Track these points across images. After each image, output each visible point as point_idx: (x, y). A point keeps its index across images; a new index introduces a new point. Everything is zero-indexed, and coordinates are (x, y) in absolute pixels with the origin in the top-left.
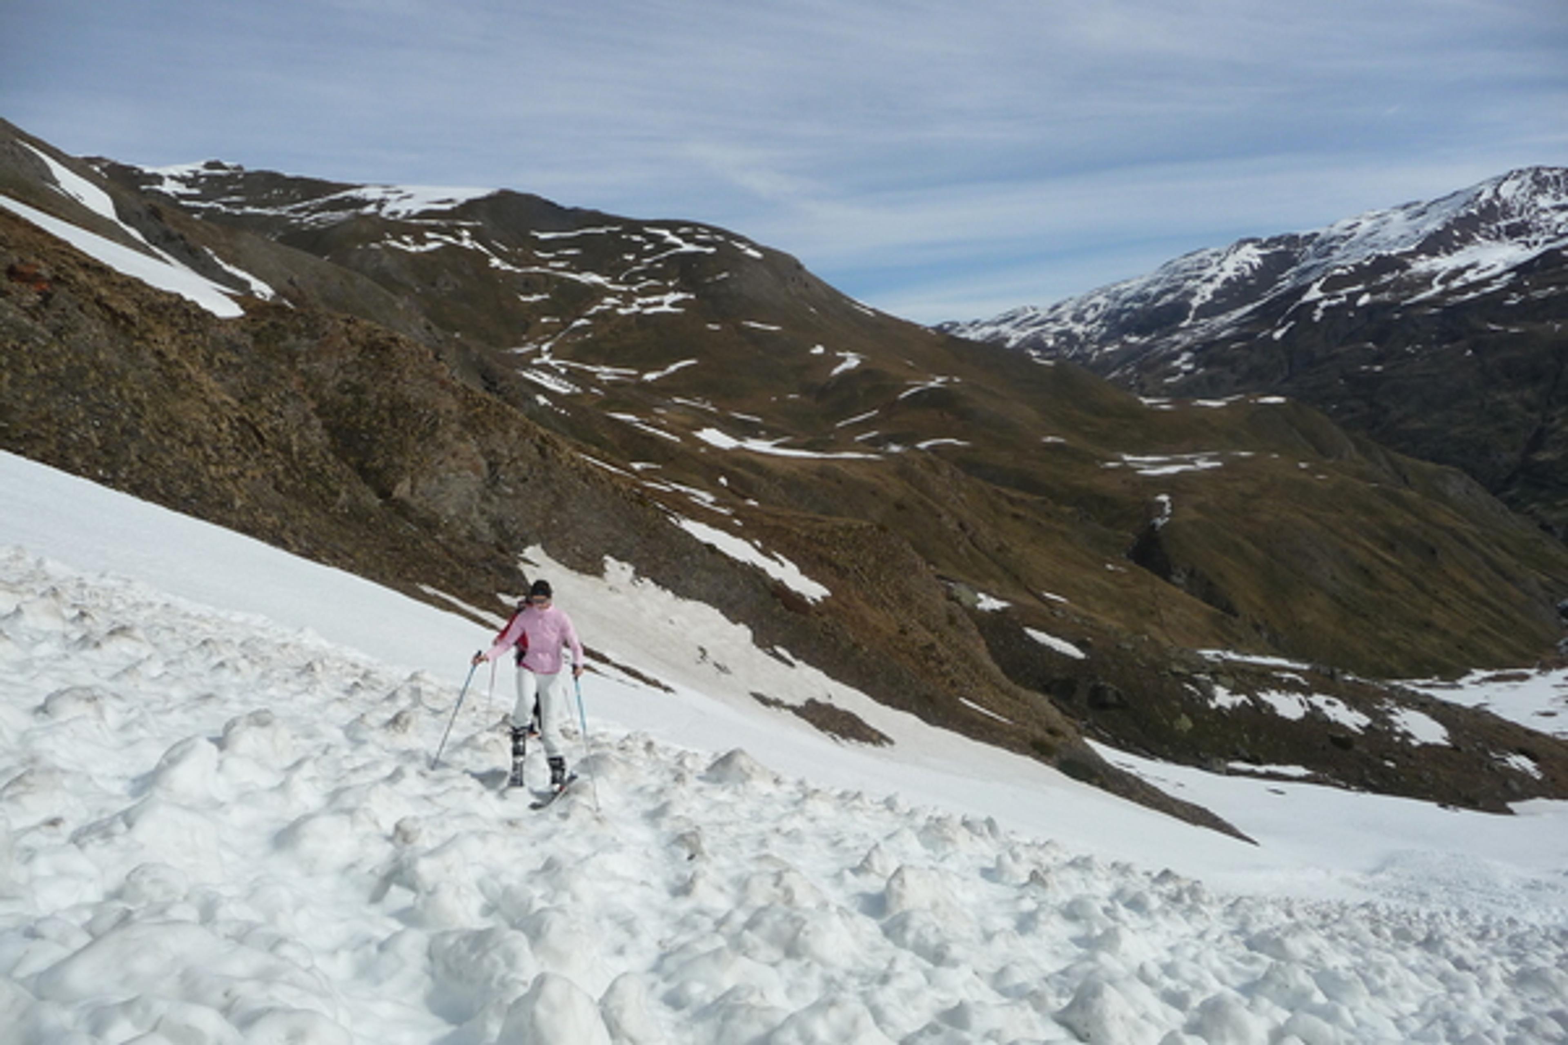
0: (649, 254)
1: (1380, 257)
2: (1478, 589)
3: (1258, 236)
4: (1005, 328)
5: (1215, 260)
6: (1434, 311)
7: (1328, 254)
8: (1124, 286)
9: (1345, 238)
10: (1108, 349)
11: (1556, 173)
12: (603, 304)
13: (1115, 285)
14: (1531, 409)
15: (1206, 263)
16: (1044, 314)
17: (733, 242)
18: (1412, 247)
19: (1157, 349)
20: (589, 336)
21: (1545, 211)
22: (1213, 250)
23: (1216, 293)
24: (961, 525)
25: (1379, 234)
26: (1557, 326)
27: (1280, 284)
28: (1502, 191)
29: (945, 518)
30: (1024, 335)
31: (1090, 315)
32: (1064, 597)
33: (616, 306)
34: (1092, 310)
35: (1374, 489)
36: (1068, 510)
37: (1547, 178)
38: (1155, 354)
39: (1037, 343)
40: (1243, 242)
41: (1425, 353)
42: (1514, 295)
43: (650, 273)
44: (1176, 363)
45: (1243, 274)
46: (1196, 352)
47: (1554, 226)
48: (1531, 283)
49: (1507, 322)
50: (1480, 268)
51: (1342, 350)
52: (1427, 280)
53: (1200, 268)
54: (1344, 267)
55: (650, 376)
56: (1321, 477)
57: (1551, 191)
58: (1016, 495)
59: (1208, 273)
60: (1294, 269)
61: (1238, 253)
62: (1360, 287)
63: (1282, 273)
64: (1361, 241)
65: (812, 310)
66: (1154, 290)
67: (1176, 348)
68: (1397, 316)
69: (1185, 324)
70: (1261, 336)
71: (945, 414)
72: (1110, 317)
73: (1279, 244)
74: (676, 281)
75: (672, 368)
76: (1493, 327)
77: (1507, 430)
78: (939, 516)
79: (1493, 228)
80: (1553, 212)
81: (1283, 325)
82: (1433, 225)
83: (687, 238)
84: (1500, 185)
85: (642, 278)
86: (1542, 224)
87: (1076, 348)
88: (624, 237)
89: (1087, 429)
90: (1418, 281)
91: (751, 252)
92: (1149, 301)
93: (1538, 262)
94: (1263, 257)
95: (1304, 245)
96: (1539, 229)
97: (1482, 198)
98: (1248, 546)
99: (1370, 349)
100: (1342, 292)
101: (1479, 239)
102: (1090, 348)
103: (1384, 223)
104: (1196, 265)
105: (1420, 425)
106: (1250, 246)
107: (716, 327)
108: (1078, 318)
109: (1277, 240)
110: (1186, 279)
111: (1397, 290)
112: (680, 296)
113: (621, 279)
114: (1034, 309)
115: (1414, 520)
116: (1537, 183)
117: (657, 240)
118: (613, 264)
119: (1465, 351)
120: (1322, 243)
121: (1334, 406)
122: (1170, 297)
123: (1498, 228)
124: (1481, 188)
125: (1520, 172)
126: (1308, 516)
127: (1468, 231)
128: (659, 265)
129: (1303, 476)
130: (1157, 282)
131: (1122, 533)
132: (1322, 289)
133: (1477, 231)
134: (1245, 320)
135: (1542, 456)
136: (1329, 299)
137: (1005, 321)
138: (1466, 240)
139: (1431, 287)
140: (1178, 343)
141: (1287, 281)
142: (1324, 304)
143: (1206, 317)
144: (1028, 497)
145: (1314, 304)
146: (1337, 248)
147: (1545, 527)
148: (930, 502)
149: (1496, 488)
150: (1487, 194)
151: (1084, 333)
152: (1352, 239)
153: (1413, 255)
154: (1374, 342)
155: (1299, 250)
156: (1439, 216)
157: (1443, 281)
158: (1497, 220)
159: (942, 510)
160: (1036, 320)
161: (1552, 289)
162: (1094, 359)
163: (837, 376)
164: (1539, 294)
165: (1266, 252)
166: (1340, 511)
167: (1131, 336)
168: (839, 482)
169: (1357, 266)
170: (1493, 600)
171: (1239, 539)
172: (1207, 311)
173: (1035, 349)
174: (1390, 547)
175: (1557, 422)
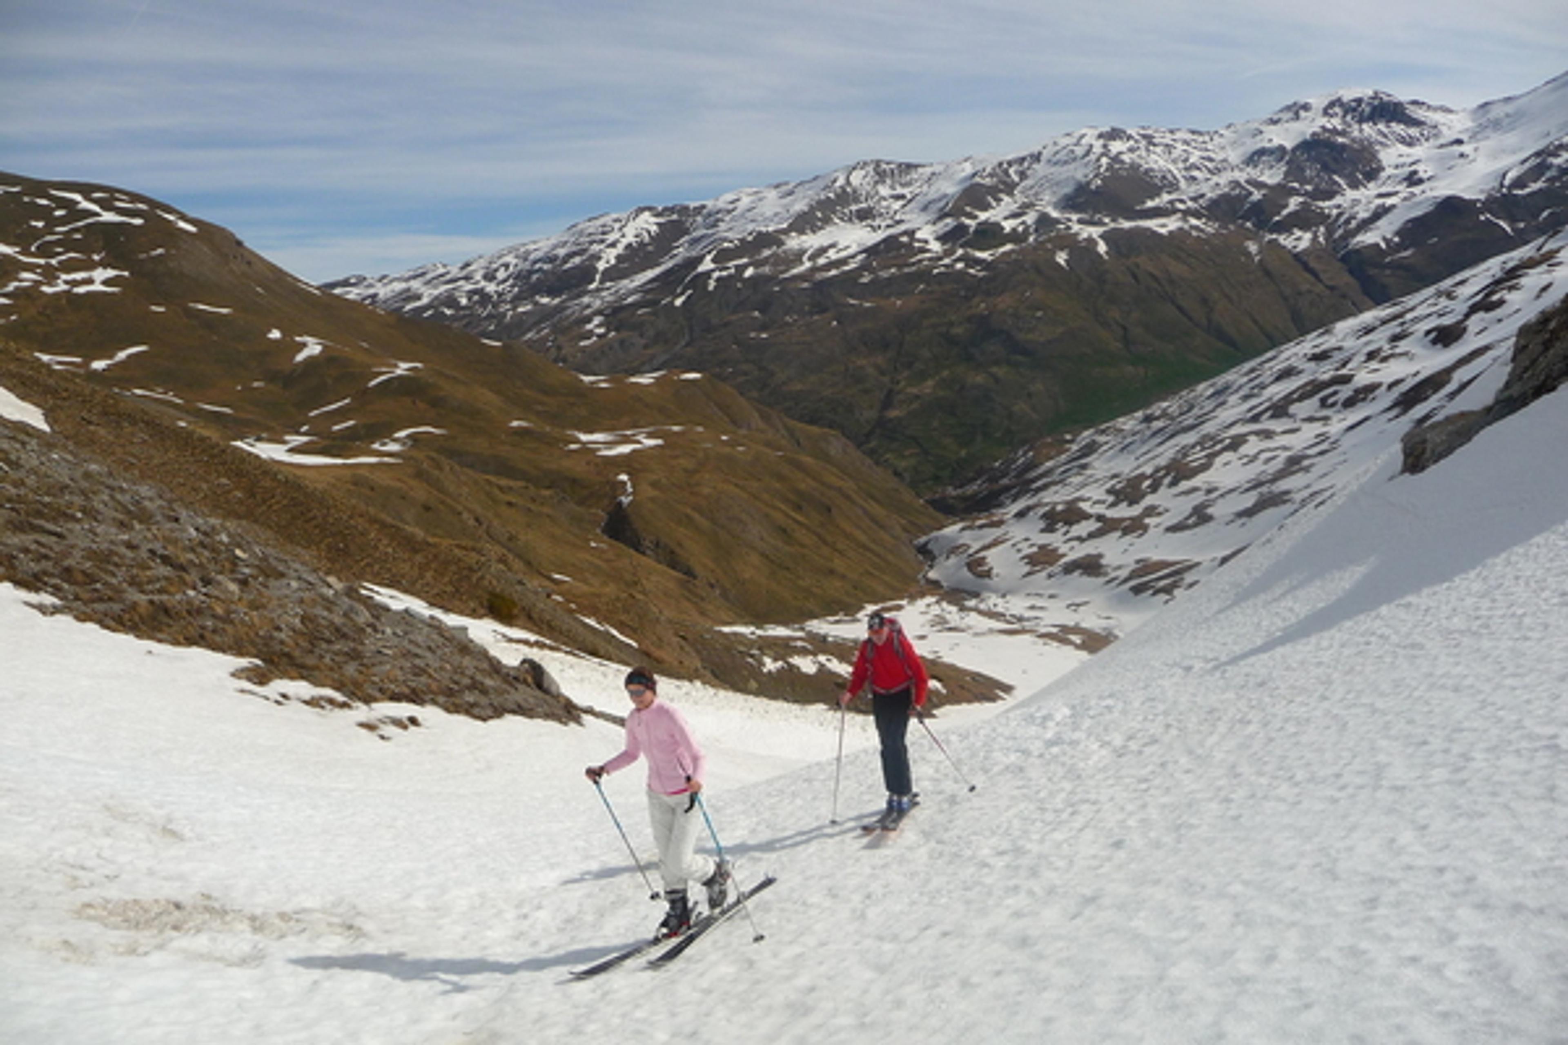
0: (62, 221)
1: (760, 233)
2: (863, 538)
3: (655, 205)
4: (415, 285)
5: (617, 226)
6: (805, 285)
7: (714, 225)
8: (532, 247)
9: (729, 212)
10: (521, 309)
11: (892, 166)
12: (21, 281)
13: (524, 245)
14: (883, 373)
15: (609, 229)
16: (455, 272)
17: (159, 212)
18: (785, 226)
19: (569, 312)
20: (13, 318)
21: (884, 199)
22: (615, 216)
23: (619, 258)
24: (477, 520)
25: (755, 211)
26: (899, 302)
27: (675, 252)
28: (852, 178)
29: (465, 515)
30: (436, 292)
31: (501, 275)
32: (568, 576)
33: (37, 283)
34: (503, 269)
35: (781, 457)
36: (547, 493)
37: (884, 171)
38: (568, 317)
39: (450, 301)
40: (641, 210)
41: (801, 323)
42: (866, 273)
43: (67, 243)
44: (589, 327)
45: (642, 241)
46: (606, 316)
47: (892, 213)
48: (878, 264)
49: (861, 297)
50: (840, 246)
51: (733, 318)
52: (798, 256)
53: (604, 233)
54: (731, 242)
55: (99, 365)
56: (741, 449)
57: (889, 181)
58: (504, 482)
59: (611, 238)
60: (686, 238)
61: (637, 220)
62: (745, 260)
63: (675, 241)
64: (742, 215)
65: (259, 289)
66: (562, 252)
67: (588, 312)
68: (777, 289)
69: (592, 286)
70: (664, 302)
71: (417, 402)
72: (520, 277)
73: (673, 213)
74: (103, 254)
75: (122, 355)
76: (852, 302)
77: (866, 392)
78: (460, 514)
79: (846, 211)
80: (891, 200)
81: (682, 293)
82: (800, 206)
83: (106, 205)
84: (850, 173)
85: (60, 250)
86: (883, 211)
87: (490, 307)
88: (26, 199)
89: (540, 408)
90: (791, 257)
91: (182, 224)
92: (558, 262)
93: (882, 246)
94: (659, 224)
95: (695, 216)
96: (881, 215)
97: (838, 184)
98: (696, 516)
99: (756, 318)
100: (731, 264)
101: (837, 221)
102: (504, 307)
103: (760, 200)
104: (600, 229)
105: (799, 387)
106: (646, 215)
107: (161, 309)
108: (490, 277)
109: (670, 210)
110: (592, 243)
111: (775, 264)
112: (111, 273)
113: (33, 249)
114: (445, 266)
115: (814, 484)
116: (878, 173)
117: (70, 205)
118: (19, 231)
119: (830, 323)
120: (710, 215)
121: (730, 370)
122: (577, 260)
123: (851, 212)
124: (836, 174)
125: (865, 164)
126: (736, 485)
127: (828, 213)
128: (78, 236)
129: (727, 450)
130: (565, 244)
131: (593, 511)
132: (714, 261)
133: (834, 212)
134: (649, 286)
135: (893, 413)
136: (721, 270)
137: (415, 277)
138: (827, 221)
139: (802, 263)
140: (588, 306)
141: (681, 250)
142: (716, 275)
143: (611, 280)
144: (512, 483)
145: (708, 274)
146: (722, 221)
147: (897, 474)
148: (449, 501)
149: (860, 441)
150: (841, 182)
151: (496, 292)
152: (734, 213)
153: (786, 232)
154: (760, 312)
155: (691, 220)
156: (804, 197)
157: (812, 258)
158: (849, 205)
159: (460, 508)
160: (448, 277)
161: (893, 270)
162: (508, 317)
163: (301, 363)
164: (884, 274)
165: (661, 220)
166: (759, 480)
167: (542, 296)
168: (372, 489)
169: (742, 240)
170: (873, 546)
171: (689, 511)
172: (611, 274)
173: (449, 307)
174: (798, 508)
175: (903, 384)
